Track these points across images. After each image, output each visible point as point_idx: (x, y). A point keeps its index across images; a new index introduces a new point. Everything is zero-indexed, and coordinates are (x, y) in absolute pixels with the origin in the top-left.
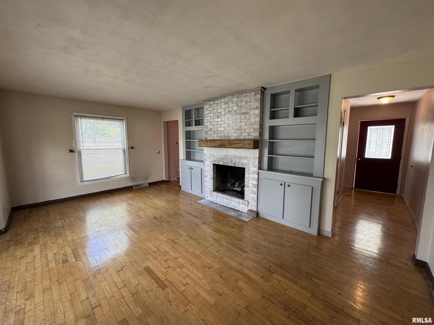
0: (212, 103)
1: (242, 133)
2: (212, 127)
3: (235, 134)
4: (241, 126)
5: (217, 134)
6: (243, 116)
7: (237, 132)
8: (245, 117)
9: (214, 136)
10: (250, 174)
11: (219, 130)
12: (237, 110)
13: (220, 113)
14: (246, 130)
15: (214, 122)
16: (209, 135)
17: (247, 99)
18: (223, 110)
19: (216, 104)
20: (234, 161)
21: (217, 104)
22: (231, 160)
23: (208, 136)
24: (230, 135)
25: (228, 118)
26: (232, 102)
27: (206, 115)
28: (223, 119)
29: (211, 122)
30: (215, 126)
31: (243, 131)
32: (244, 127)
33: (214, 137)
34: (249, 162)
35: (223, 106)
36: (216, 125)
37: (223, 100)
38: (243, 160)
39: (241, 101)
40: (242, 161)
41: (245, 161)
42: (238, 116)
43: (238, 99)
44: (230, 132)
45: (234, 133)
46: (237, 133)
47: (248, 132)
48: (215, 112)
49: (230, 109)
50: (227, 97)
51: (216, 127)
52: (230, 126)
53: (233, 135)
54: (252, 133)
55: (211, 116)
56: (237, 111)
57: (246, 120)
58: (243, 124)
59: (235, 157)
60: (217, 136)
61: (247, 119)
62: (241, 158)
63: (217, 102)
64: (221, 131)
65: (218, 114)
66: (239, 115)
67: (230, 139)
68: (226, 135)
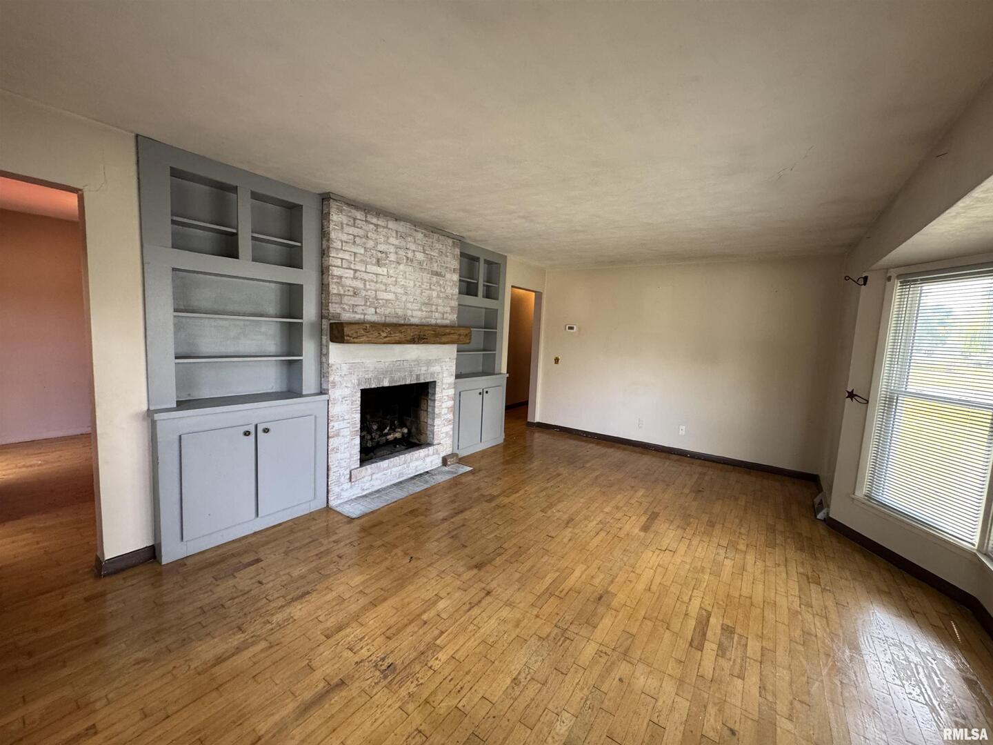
0: (359, 215)
1: (432, 312)
2: (359, 284)
3: (419, 314)
4: (430, 298)
5: (376, 308)
6: (435, 279)
7: (424, 309)
8: (437, 282)
9: (365, 312)
10: (444, 391)
11: (382, 297)
12: (423, 261)
13: (384, 255)
14: (439, 308)
15: (366, 272)
16: (346, 307)
17: (441, 246)
18: (392, 249)
19: (372, 223)
20: (416, 371)
21: (377, 225)
22: (411, 372)
23: (344, 309)
24: (409, 313)
25: (405, 273)
26: (415, 241)
27: (337, 244)
28: (391, 272)
29: (356, 271)
30: (370, 285)
31: (434, 307)
32: (435, 300)
33: (365, 314)
34: (442, 368)
35: (393, 240)
36: (373, 284)
37: (391, 224)
38: (434, 366)
39: (432, 247)
40: (432, 369)
41: (436, 368)
42: (426, 276)
43: (427, 239)
44: (409, 305)
45: (416, 310)
46: (422, 311)
47: (442, 311)
48: (368, 246)
49: (410, 255)
50: (402, 223)
51: (373, 288)
52: (409, 292)
53: (415, 313)
54: (448, 315)
55: (355, 254)
56: (425, 264)
57: (439, 289)
58: (435, 294)
59: (418, 362)
60: (376, 312)
61: (440, 285)
62: (429, 363)
63: (374, 220)
64: (386, 300)
65: (380, 255)
66: (428, 274)
67: (409, 323)
68: (400, 312)
